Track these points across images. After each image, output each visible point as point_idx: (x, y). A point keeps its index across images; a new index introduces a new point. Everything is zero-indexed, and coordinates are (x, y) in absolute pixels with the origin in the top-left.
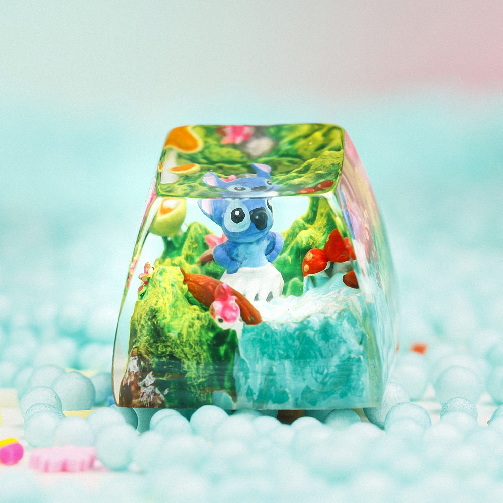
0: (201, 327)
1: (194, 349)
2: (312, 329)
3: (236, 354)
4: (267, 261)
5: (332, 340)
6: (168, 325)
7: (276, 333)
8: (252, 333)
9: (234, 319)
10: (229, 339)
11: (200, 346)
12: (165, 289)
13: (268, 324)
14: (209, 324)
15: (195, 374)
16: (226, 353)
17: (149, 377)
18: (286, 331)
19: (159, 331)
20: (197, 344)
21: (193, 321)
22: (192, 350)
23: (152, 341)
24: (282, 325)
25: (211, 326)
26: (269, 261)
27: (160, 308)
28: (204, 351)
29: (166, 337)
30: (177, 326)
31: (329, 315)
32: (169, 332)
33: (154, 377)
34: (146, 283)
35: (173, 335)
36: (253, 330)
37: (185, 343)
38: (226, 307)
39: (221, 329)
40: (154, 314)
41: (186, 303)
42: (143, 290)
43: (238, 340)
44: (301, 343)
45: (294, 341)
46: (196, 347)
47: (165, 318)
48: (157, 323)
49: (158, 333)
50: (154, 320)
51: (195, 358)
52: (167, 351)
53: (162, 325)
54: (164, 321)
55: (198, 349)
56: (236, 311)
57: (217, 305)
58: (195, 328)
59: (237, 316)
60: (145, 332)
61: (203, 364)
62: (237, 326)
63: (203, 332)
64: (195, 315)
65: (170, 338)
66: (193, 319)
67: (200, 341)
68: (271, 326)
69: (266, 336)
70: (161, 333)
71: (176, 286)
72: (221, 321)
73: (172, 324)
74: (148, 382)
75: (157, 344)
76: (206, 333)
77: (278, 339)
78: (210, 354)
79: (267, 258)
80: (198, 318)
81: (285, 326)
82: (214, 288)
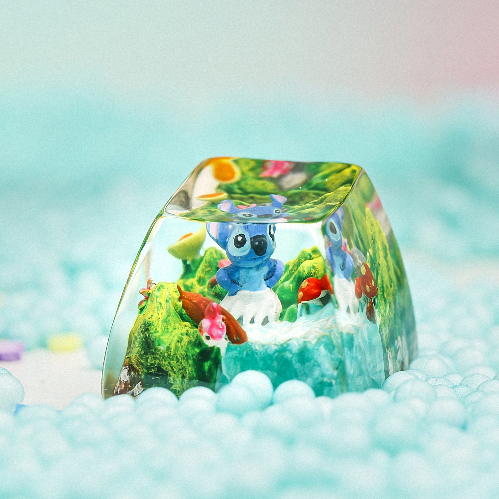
0: (188, 342)
1: (181, 363)
2: (291, 351)
3: (218, 370)
4: (266, 286)
5: (307, 364)
6: (159, 338)
7: (257, 353)
8: (235, 352)
9: (220, 337)
10: (213, 356)
11: (186, 360)
12: (161, 304)
13: (251, 345)
14: (196, 340)
15: (179, 387)
16: (210, 368)
17: (138, 387)
18: (266, 352)
19: (150, 344)
20: (184, 358)
21: (182, 337)
22: (179, 364)
23: (142, 353)
24: (263, 346)
25: (197, 343)
26: (268, 287)
27: (153, 322)
28: (190, 366)
29: (156, 349)
30: (166, 340)
31: (309, 340)
32: (159, 345)
33: (142, 387)
34: (147, 299)
35: (162, 348)
36: (236, 349)
37: (172, 356)
38: (213, 325)
39: (207, 346)
40: (147, 327)
41: (178, 319)
42: (143, 305)
43: (221, 357)
44: (278, 364)
45: (273, 361)
46: (182, 361)
47: (156, 332)
48: (149, 336)
49: (148, 345)
50: (146, 333)
51: (181, 371)
52: (155, 363)
53: (153, 338)
54: (155, 335)
55: (184, 363)
56: (222, 329)
57: (205, 323)
58: (183, 343)
59: (223, 334)
60: (137, 344)
61: (187, 378)
62: (221, 344)
63: (190, 348)
64: (184, 331)
65: (159, 351)
66: (182, 334)
67: (187, 355)
68: (253, 347)
69: (247, 355)
70: (151, 346)
71: (170, 302)
72: (208, 338)
73: (162, 337)
74: (136, 391)
75: (147, 356)
76: (193, 349)
77: (259, 359)
78: (195, 369)
79: (266, 284)
80: (187, 334)
81: (267, 347)
82: (205, 306)
